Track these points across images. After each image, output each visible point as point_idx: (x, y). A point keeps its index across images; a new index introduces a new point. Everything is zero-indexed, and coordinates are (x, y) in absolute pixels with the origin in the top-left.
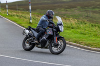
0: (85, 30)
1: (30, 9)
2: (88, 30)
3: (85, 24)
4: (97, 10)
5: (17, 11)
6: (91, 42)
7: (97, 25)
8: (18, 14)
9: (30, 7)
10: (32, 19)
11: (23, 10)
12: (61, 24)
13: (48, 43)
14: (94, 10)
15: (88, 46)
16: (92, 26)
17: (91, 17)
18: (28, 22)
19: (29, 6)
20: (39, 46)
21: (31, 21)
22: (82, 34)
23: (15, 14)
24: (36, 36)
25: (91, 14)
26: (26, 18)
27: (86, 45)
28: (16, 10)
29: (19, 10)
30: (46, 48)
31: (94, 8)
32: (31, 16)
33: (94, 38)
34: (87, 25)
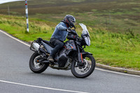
0: (103, 42)
1: (27, 12)
2: (107, 43)
3: (103, 33)
4: (120, 14)
5: (9, 16)
6: (112, 59)
7: (119, 35)
8: (9, 20)
9: (27, 10)
10: (29, 27)
11: (17, 14)
12: (87, 35)
13: (68, 63)
14: (115, 14)
15: (107, 64)
16: (113, 36)
17: (112, 24)
18: (24, 31)
19: (25, 8)
20: (55, 66)
21: (28, 30)
22: (98, 47)
23: (6, 20)
24: (50, 52)
25: (111, 20)
26: (21, 26)
27: (104, 63)
28: (8, 14)
29: (11, 14)
30: (66, 69)
31: (116, 11)
32: (28, 22)
33: (115, 54)
34: (106, 35)
